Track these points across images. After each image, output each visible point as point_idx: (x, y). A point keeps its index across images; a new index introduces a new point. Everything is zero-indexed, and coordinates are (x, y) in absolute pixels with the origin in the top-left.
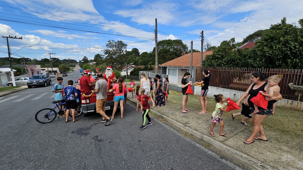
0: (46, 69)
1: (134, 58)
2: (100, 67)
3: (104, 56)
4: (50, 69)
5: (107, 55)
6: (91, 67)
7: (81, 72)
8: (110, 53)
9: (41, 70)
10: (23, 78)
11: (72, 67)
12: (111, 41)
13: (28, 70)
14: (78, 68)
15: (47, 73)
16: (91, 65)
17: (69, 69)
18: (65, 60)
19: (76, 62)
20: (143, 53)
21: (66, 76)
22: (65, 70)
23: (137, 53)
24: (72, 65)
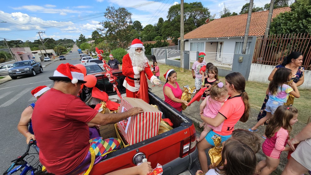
0: (39, 52)
1: (137, 33)
2: (100, 46)
3: (103, 30)
4: (43, 52)
5: (108, 29)
6: (90, 46)
7: (79, 53)
8: (110, 26)
9: (32, 53)
10: (6, 66)
11: (70, 48)
12: (111, 9)
13: (14, 55)
14: (75, 48)
15: (40, 56)
16: (90, 44)
17: (66, 51)
18: (61, 40)
19: (74, 42)
20: (147, 26)
22: (62, 52)
23: (140, 27)
24: (69, 45)
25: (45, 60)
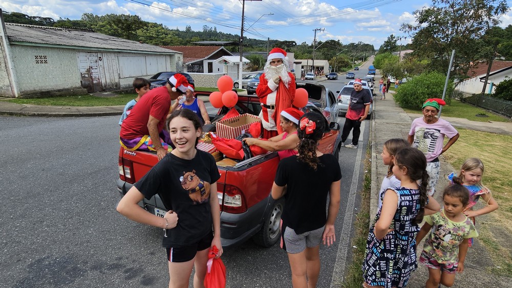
0: (304, 62)
9: (294, 63)
21: (334, 79)
22: (340, 67)
24: (359, 56)
25: (306, 76)
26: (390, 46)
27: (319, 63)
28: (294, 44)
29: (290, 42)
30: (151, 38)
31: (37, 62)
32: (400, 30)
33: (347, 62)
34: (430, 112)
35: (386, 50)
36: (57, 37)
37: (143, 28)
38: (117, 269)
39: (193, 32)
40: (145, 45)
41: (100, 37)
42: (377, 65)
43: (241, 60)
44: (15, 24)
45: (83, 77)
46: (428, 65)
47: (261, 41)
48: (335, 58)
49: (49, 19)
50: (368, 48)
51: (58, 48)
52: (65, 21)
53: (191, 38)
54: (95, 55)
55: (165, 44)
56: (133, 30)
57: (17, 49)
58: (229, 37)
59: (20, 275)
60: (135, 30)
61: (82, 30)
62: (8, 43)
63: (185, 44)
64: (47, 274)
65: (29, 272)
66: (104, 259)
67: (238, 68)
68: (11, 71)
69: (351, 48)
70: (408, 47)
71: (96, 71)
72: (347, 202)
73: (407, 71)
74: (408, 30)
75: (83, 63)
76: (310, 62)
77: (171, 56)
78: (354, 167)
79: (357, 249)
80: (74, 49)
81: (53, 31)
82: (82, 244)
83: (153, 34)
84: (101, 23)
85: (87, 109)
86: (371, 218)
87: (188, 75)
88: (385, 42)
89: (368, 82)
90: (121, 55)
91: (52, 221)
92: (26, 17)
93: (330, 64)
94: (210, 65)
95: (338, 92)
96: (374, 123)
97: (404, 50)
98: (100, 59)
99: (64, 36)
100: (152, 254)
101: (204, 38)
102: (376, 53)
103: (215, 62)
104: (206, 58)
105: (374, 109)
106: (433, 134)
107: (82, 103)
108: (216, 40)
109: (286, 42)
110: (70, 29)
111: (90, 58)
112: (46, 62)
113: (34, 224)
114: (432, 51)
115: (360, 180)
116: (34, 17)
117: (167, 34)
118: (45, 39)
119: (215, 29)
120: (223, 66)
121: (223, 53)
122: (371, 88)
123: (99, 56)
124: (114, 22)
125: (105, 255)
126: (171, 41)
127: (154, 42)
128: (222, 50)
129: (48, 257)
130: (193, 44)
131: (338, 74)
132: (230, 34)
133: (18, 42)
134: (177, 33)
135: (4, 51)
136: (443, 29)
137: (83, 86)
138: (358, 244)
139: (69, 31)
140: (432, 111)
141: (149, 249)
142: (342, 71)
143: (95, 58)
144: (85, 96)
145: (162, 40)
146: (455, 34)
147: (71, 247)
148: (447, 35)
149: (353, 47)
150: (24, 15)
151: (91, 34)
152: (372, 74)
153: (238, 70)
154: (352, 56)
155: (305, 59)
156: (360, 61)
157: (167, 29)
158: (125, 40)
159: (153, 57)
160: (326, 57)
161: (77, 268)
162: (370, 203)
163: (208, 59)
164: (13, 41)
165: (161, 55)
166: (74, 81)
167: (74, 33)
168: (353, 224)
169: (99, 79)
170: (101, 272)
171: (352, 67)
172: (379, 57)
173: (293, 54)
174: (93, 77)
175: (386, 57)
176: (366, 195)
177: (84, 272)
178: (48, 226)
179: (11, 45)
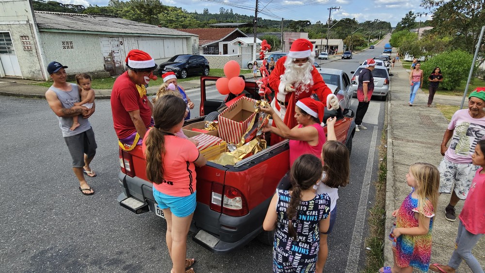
0: (318, 41)
13: (284, 43)
21: (348, 58)
22: (355, 46)
24: (375, 34)
25: (320, 56)
26: (409, 23)
27: (332, 42)
28: (309, 23)
29: (305, 21)
30: (171, 21)
31: (64, 48)
32: (420, 6)
33: (362, 41)
34: (475, 104)
35: (404, 27)
36: (82, 23)
37: (164, 12)
38: (116, 265)
39: (210, 14)
40: (164, 29)
41: (121, 22)
42: (394, 43)
43: (255, 42)
44: (46, 12)
45: (106, 61)
46: (450, 42)
47: (275, 21)
48: (349, 37)
49: (80, 6)
50: (385, 26)
51: (82, 34)
52: (94, 8)
53: (209, 21)
54: (116, 40)
55: (184, 27)
56: (154, 14)
57: (46, 36)
58: (244, 18)
59: (23, 268)
60: (156, 15)
61: (106, 16)
62: (38, 31)
63: (203, 27)
64: (47, 267)
65: (32, 265)
66: (105, 252)
67: (252, 49)
68: (41, 57)
69: (367, 26)
70: (427, 23)
71: (118, 54)
72: (360, 194)
73: (426, 48)
74: (430, 6)
75: (106, 47)
76: (324, 42)
77: (187, 39)
78: (368, 154)
79: (371, 252)
80: (97, 34)
81: (79, 17)
82: (85, 235)
83: (173, 18)
84: (126, 9)
85: (109, 91)
86: (387, 214)
87: (203, 57)
88: (403, 19)
89: (384, 61)
90: (140, 39)
91: (60, 208)
92: (61, 5)
93: (345, 43)
94: (225, 46)
95: (352, 73)
96: (389, 105)
97: (423, 27)
98: (121, 43)
99: (89, 22)
100: (153, 248)
101: (221, 20)
102: (393, 30)
103: (230, 44)
104: (221, 40)
105: (389, 90)
106: (478, 131)
107: (105, 86)
108: (232, 22)
109: (301, 21)
110: (95, 15)
111: (112, 43)
112: (72, 47)
113: (44, 211)
114: (455, 28)
115: (375, 169)
116: (67, 5)
117: (186, 17)
118: (71, 26)
119: (231, 11)
120: (237, 47)
121: (238, 35)
122: (388, 68)
123: (120, 41)
124: (137, 7)
125: (107, 249)
126: (190, 24)
127: (174, 25)
128: (237, 31)
129: (51, 249)
130: (211, 26)
131: (353, 53)
132: (246, 16)
133: (47, 29)
134: (196, 16)
135: (35, 38)
136: (468, 4)
137: (107, 69)
138: (372, 246)
139: (94, 17)
140: (478, 104)
141: (150, 243)
142: (356, 50)
143: (117, 43)
144: (108, 79)
145: (181, 24)
146: (481, 8)
147: (75, 238)
148: (473, 10)
149: (369, 24)
150: (59, 4)
151: (114, 20)
152: (388, 52)
153: (252, 51)
154: (368, 34)
155: (319, 38)
156: (375, 40)
157: (186, 13)
158: (145, 25)
159: (171, 40)
160: (341, 36)
161: (77, 262)
162: (385, 195)
163: (224, 41)
164: (43, 29)
165: (177, 38)
166: (97, 65)
167: (98, 19)
168: (366, 221)
169: (120, 63)
170: (100, 268)
171: (367, 45)
172: (396, 34)
173: (307, 34)
174: (115, 61)
175: (403, 35)
176: (381, 186)
177: (83, 267)
178: (56, 214)
179: (40, 32)
